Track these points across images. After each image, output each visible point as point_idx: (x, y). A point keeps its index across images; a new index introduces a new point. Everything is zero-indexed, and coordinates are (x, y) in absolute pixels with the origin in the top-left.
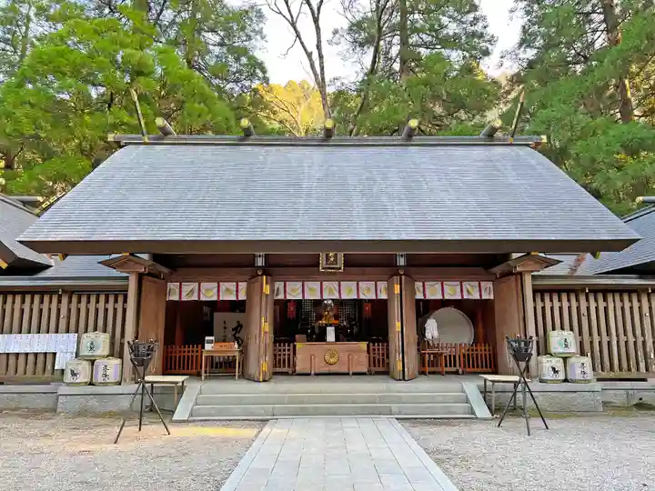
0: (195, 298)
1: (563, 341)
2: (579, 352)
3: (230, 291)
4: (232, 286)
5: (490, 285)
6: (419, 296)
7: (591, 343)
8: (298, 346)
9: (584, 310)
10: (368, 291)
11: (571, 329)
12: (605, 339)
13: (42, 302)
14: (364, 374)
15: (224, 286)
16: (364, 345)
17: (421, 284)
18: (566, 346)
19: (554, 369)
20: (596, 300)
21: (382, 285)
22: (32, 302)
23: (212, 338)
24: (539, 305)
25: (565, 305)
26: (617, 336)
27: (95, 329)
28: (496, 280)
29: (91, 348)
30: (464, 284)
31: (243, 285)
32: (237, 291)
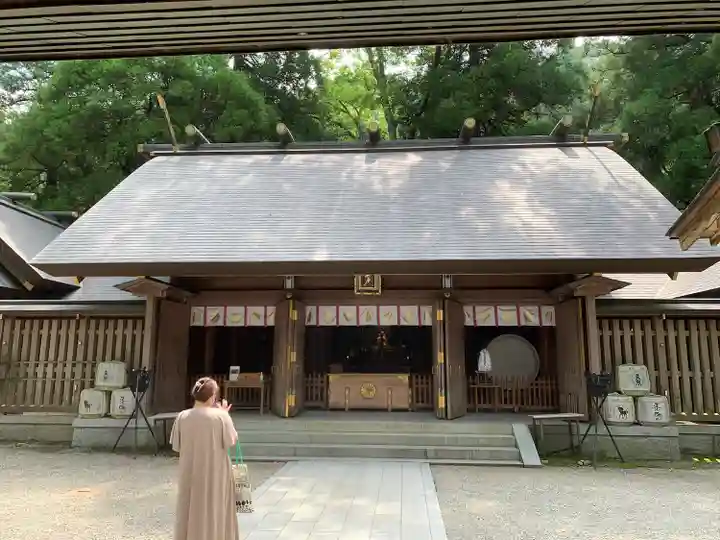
0: (220, 323)
1: (635, 376)
2: (654, 389)
3: (258, 315)
4: (260, 310)
5: (552, 309)
6: (469, 322)
7: (670, 378)
8: (332, 377)
9: (661, 341)
10: (410, 315)
11: (646, 363)
12: (687, 375)
13: (60, 327)
14: (405, 410)
15: (252, 309)
16: (404, 378)
17: (471, 308)
18: (638, 382)
19: (621, 409)
20: (676, 329)
21: (427, 310)
22: (50, 328)
23: (238, 368)
24: (607, 334)
25: (639, 334)
26: (702, 370)
27: (113, 358)
28: (557, 304)
29: (105, 378)
30: (522, 309)
31: (271, 309)
32: (265, 316)
